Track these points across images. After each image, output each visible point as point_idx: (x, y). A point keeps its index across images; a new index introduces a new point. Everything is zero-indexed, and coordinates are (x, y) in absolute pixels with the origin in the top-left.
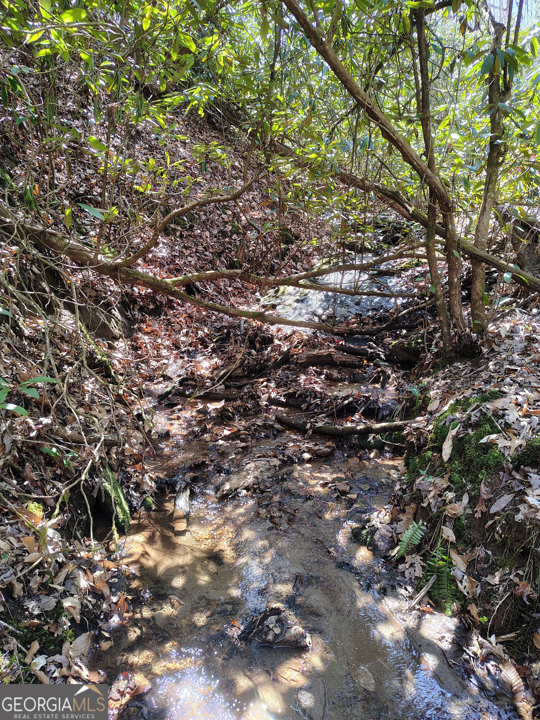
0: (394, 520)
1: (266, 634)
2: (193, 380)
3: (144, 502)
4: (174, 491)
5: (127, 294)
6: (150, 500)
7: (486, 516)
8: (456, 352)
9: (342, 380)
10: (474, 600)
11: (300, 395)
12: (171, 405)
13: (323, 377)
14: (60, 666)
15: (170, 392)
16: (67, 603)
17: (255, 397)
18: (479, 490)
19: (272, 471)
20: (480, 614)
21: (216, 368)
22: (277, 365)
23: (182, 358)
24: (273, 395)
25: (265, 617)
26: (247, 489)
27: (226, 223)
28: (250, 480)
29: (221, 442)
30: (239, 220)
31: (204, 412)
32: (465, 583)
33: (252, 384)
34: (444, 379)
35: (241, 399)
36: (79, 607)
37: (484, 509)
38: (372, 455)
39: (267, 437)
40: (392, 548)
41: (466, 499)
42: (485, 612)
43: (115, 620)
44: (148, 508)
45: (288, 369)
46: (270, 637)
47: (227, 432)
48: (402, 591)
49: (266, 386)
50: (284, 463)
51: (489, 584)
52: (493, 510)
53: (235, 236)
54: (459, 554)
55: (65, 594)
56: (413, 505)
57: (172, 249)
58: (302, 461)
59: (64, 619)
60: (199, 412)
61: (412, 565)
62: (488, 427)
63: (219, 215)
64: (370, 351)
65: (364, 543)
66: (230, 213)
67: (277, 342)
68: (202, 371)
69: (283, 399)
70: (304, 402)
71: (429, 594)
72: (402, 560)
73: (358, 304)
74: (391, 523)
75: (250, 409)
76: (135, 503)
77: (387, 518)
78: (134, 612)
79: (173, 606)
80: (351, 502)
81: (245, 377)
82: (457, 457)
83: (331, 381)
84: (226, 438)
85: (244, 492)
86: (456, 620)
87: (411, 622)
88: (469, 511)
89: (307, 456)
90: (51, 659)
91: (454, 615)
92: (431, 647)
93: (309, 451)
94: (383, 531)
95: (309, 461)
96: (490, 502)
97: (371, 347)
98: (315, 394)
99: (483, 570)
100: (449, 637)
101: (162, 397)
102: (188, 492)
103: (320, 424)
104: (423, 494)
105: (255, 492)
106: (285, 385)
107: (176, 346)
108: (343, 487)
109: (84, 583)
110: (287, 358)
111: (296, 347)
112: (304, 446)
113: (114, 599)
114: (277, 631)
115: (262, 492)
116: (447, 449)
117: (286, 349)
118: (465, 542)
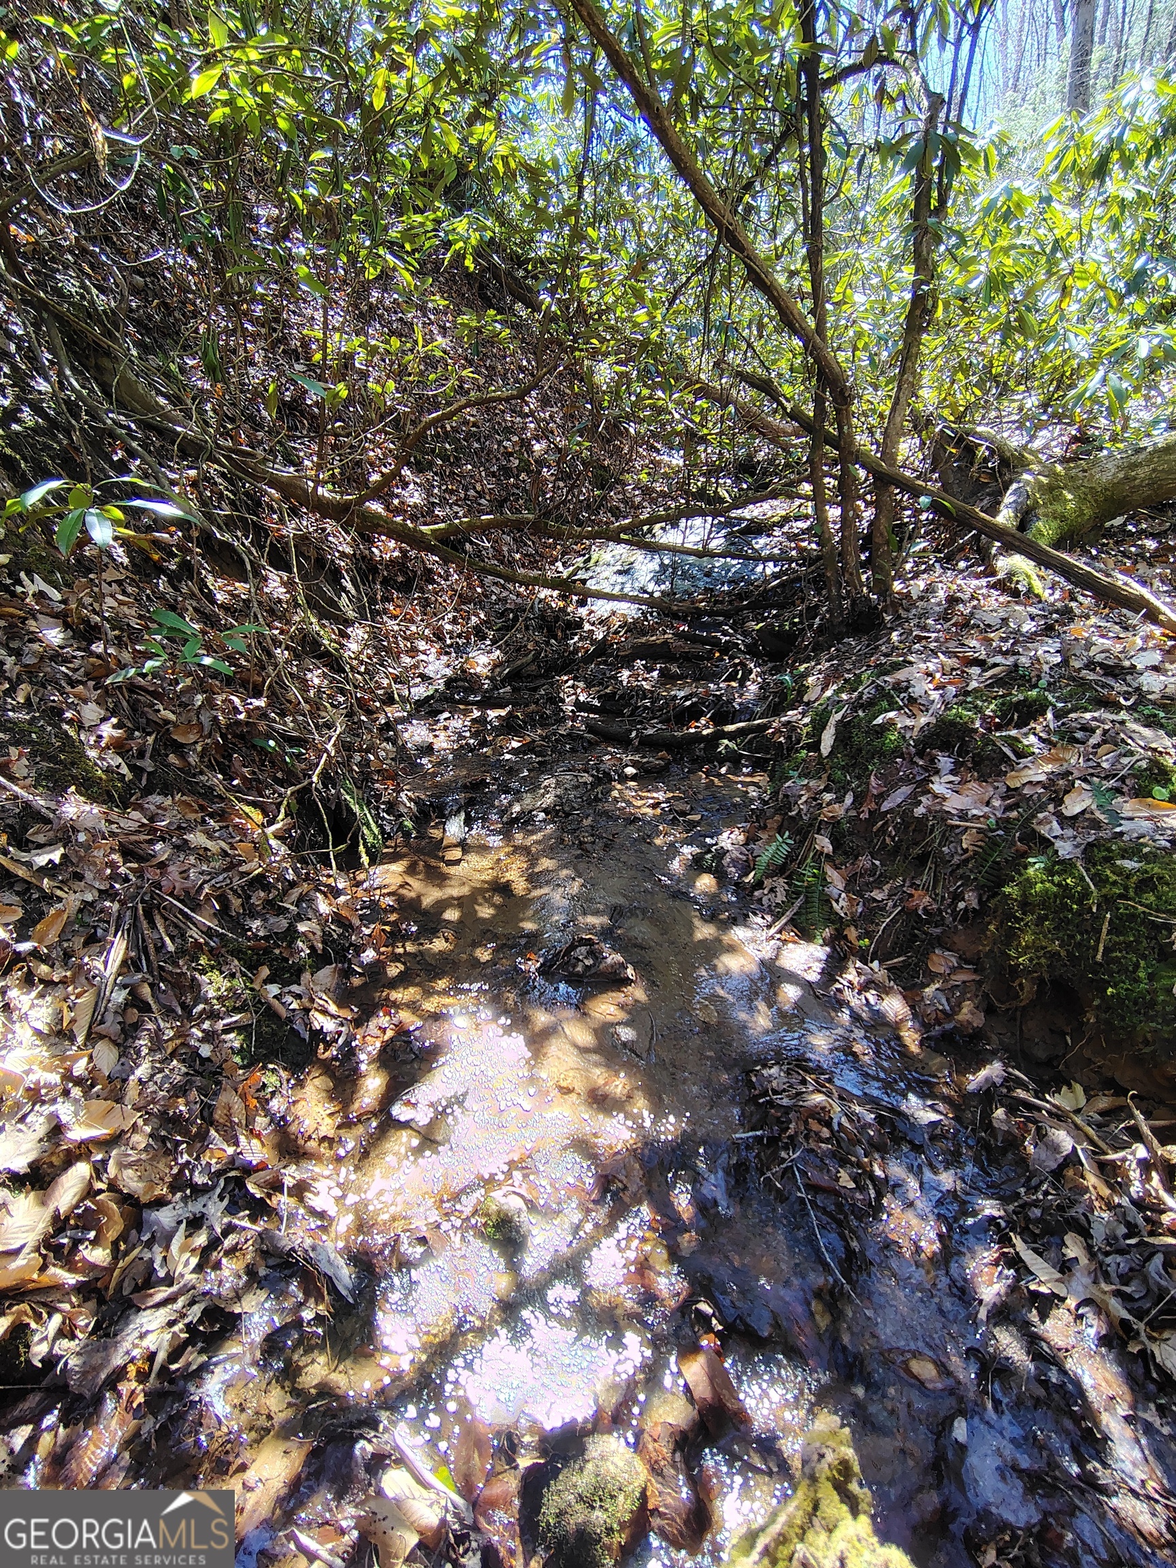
0: (751, 839)
1: (575, 966)
2: (465, 680)
3: (401, 827)
4: (443, 816)
5: (364, 557)
6: (408, 824)
7: (875, 815)
8: (848, 625)
9: (681, 677)
10: (854, 922)
11: (622, 697)
12: (434, 713)
13: (655, 674)
14: (298, 997)
15: (432, 697)
16: (302, 927)
17: (555, 701)
18: (868, 784)
19: (582, 790)
20: (859, 938)
21: (497, 665)
22: (588, 659)
23: (447, 653)
24: (582, 698)
25: (572, 947)
26: (546, 811)
27: (511, 454)
28: (549, 800)
29: (508, 757)
30: (530, 450)
31: (482, 721)
32: (842, 903)
33: (552, 684)
34: (828, 660)
35: (536, 703)
36: (319, 933)
37: (873, 806)
38: (723, 770)
39: (573, 750)
40: (747, 875)
41: (849, 799)
42: (868, 935)
43: (369, 955)
44: (407, 835)
45: (605, 663)
46: (579, 969)
47: (515, 744)
48: (758, 920)
49: (573, 687)
50: (598, 781)
51: (875, 900)
52: (886, 806)
53: (523, 476)
54: (836, 868)
55: (299, 918)
56: (777, 818)
57: (430, 494)
58: (624, 779)
59: (300, 944)
60: (474, 721)
61: (772, 890)
62: (885, 704)
63: (500, 443)
64: (724, 639)
65: (709, 870)
66: (515, 439)
67: (587, 627)
68: (478, 670)
69: (596, 703)
70: (628, 705)
71: (792, 921)
72: (759, 885)
73: (708, 574)
74: (746, 844)
75: (548, 717)
76: (388, 829)
77: (742, 837)
78: (394, 946)
79: (447, 940)
80: (692, 825)
81: (542, 676)
82: (841, 748)
83: (667, 678)
84: (514, 751)
85: (542, 815)
86: (828, 949)
87: (767, 951)
88: (853, 813)
89: (630, 771)
90: (286, 989)
91: (825, 944)
92: (793, 978)
93: (634, 764)
94: (736, 854)
95: (634, 778)
96: (882, 797)
97: (725, 633)
98: (644, 694)
99: (867, 884)
100: (818, 967)
101: (420, 704)
102: (463, 816)
103: (650, 731)
104: (792, 800)
105: (557, 815)
106: (601, 684)
107: (439, 636)
108: (681, 806)
109: (324, 907)
110: (603, 648)
111: (616, 632)
112: (627, 758)
113: (367, 931)
114: (589, 962)
115: (567, 815)
116: (828, 739)
117: (601, 637)
118: (845, 853)
